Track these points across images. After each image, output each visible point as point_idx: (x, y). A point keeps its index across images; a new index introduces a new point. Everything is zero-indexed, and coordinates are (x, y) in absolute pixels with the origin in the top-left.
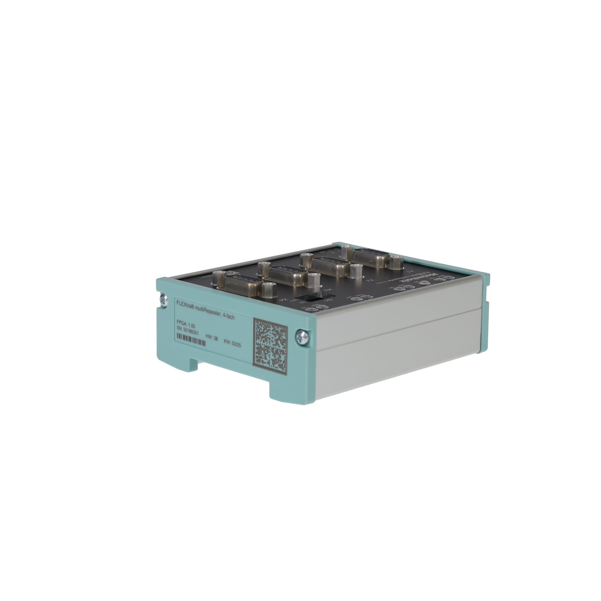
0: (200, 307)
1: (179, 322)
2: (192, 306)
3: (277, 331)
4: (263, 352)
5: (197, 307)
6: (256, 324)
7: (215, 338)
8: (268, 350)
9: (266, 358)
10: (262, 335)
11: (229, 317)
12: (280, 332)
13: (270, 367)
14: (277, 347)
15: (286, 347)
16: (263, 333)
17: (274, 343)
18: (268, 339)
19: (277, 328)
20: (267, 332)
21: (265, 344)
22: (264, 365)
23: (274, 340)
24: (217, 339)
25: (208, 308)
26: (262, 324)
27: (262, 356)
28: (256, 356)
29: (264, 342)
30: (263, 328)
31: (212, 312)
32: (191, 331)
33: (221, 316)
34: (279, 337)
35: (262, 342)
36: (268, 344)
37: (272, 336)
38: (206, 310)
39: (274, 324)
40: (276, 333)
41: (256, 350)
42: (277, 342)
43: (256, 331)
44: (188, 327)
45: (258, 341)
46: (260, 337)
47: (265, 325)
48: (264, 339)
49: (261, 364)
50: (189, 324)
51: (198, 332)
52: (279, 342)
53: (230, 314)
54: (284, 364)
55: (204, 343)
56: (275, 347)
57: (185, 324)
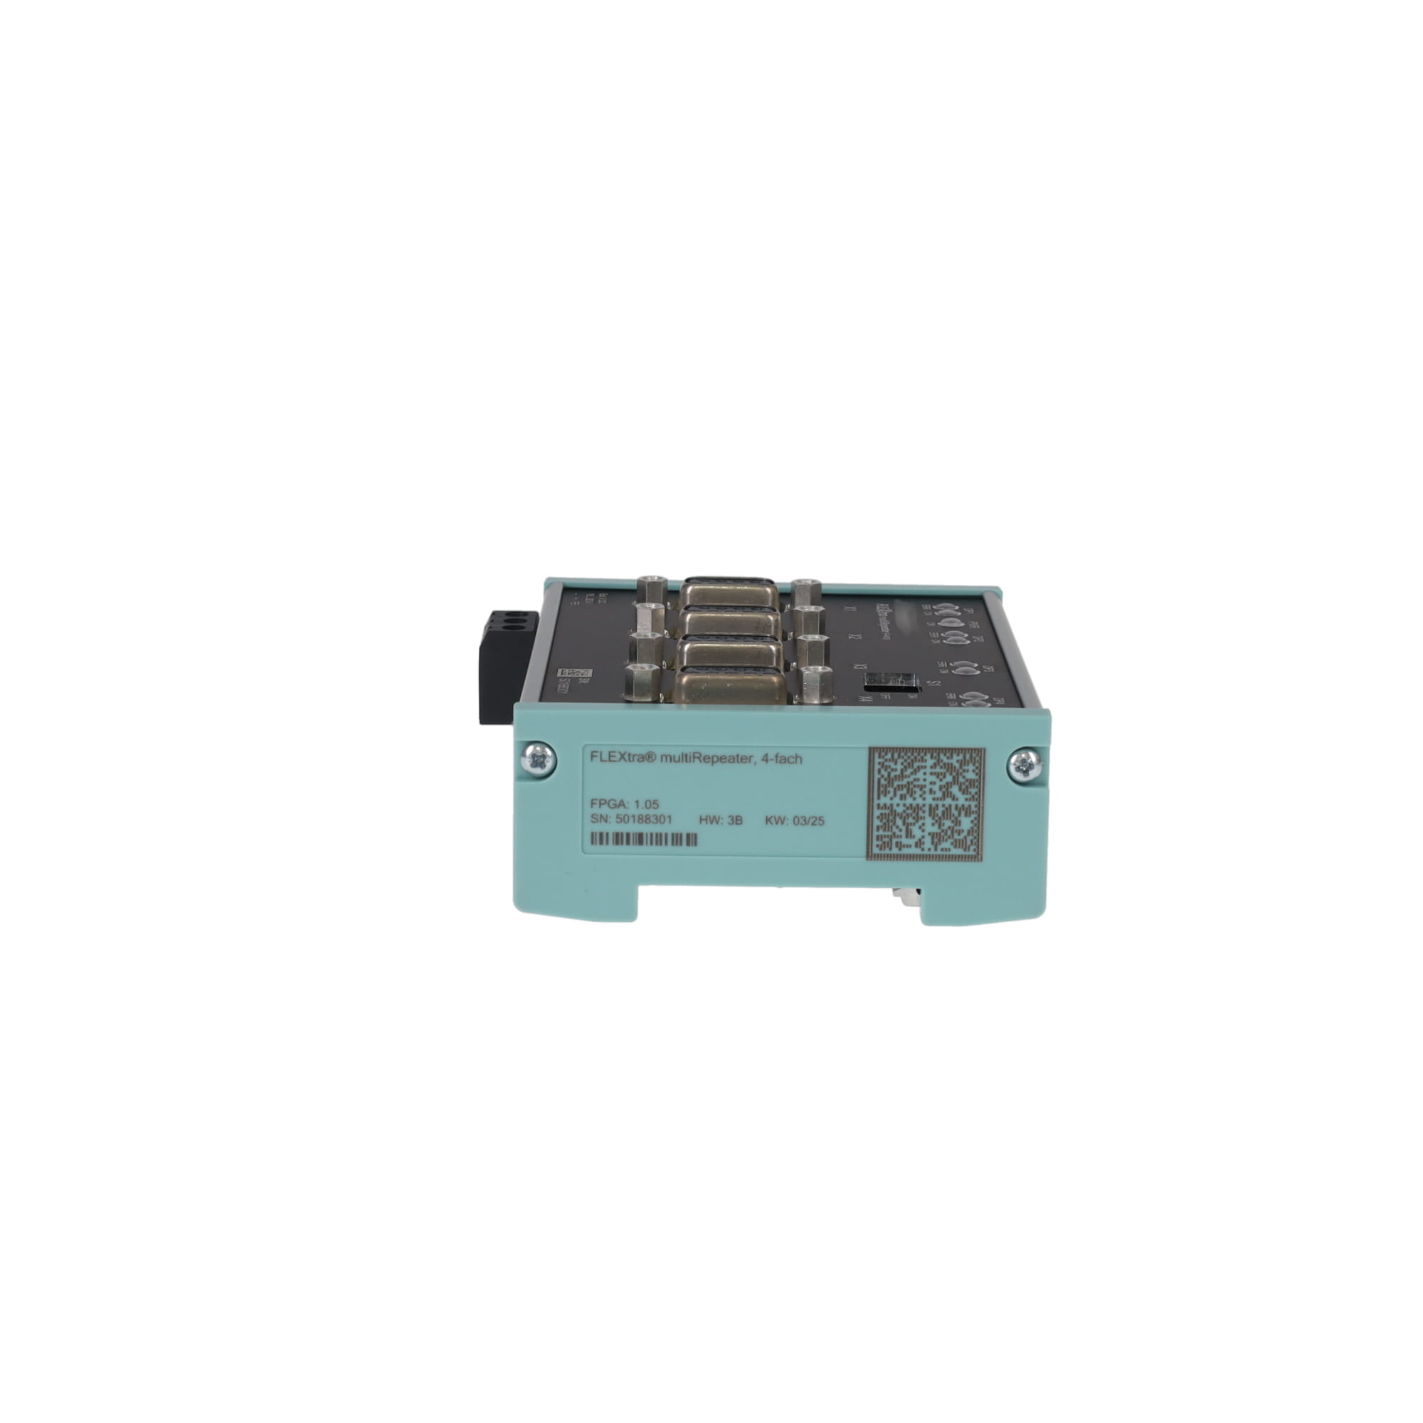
0: (676, 752)
1: (600, 804)
2: (648, 757)
3: (949, 768)
4: (899, 822)
5: (666, 756)
6: (877, 760)
7: (732, 820)
8: (917, 814)
9: (909, 834)
10: (896, 784)
11: (784, 760)
12: (957, 765)
13: (926, 852)
14: (948, 801)
15: (979, 798)
16: (902, 776)
17: (939, 794)
18: (917, 790)
19: (948, 758)
20: (915, 772)
21: (909, 801)
22: (905, 851)
23: (936, 788)
24: (741, 820)
25: (705, 752)
26: (899, 757)
27: (898, 833)
28: (878, 837)
29: (902, 797)
30: (899, 767)
31: (722, 759)
32: (644, 819)
33: (755, 763)
34: (954, 778)
35: (897, 800)
36: (920, 801)
37: (934, 778)
38: (699, 758)
39: (935, 752)
40: (943, 771)
41: (877, 822)
42: (947, 789)
43: (877, 776)
44: (632, 810)
45: (885, 800)
46: (892, 790)
47: (909, 757)
48: (904, 791)
49: (895, 851)
50: (637, 802)
51: (670, 817)
52: (955, 790)
53: (787, 753)
54: (969, 838)
55: (692, 839)
56: (940, 803)
57: (622, 804)
